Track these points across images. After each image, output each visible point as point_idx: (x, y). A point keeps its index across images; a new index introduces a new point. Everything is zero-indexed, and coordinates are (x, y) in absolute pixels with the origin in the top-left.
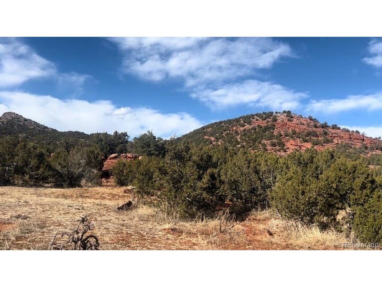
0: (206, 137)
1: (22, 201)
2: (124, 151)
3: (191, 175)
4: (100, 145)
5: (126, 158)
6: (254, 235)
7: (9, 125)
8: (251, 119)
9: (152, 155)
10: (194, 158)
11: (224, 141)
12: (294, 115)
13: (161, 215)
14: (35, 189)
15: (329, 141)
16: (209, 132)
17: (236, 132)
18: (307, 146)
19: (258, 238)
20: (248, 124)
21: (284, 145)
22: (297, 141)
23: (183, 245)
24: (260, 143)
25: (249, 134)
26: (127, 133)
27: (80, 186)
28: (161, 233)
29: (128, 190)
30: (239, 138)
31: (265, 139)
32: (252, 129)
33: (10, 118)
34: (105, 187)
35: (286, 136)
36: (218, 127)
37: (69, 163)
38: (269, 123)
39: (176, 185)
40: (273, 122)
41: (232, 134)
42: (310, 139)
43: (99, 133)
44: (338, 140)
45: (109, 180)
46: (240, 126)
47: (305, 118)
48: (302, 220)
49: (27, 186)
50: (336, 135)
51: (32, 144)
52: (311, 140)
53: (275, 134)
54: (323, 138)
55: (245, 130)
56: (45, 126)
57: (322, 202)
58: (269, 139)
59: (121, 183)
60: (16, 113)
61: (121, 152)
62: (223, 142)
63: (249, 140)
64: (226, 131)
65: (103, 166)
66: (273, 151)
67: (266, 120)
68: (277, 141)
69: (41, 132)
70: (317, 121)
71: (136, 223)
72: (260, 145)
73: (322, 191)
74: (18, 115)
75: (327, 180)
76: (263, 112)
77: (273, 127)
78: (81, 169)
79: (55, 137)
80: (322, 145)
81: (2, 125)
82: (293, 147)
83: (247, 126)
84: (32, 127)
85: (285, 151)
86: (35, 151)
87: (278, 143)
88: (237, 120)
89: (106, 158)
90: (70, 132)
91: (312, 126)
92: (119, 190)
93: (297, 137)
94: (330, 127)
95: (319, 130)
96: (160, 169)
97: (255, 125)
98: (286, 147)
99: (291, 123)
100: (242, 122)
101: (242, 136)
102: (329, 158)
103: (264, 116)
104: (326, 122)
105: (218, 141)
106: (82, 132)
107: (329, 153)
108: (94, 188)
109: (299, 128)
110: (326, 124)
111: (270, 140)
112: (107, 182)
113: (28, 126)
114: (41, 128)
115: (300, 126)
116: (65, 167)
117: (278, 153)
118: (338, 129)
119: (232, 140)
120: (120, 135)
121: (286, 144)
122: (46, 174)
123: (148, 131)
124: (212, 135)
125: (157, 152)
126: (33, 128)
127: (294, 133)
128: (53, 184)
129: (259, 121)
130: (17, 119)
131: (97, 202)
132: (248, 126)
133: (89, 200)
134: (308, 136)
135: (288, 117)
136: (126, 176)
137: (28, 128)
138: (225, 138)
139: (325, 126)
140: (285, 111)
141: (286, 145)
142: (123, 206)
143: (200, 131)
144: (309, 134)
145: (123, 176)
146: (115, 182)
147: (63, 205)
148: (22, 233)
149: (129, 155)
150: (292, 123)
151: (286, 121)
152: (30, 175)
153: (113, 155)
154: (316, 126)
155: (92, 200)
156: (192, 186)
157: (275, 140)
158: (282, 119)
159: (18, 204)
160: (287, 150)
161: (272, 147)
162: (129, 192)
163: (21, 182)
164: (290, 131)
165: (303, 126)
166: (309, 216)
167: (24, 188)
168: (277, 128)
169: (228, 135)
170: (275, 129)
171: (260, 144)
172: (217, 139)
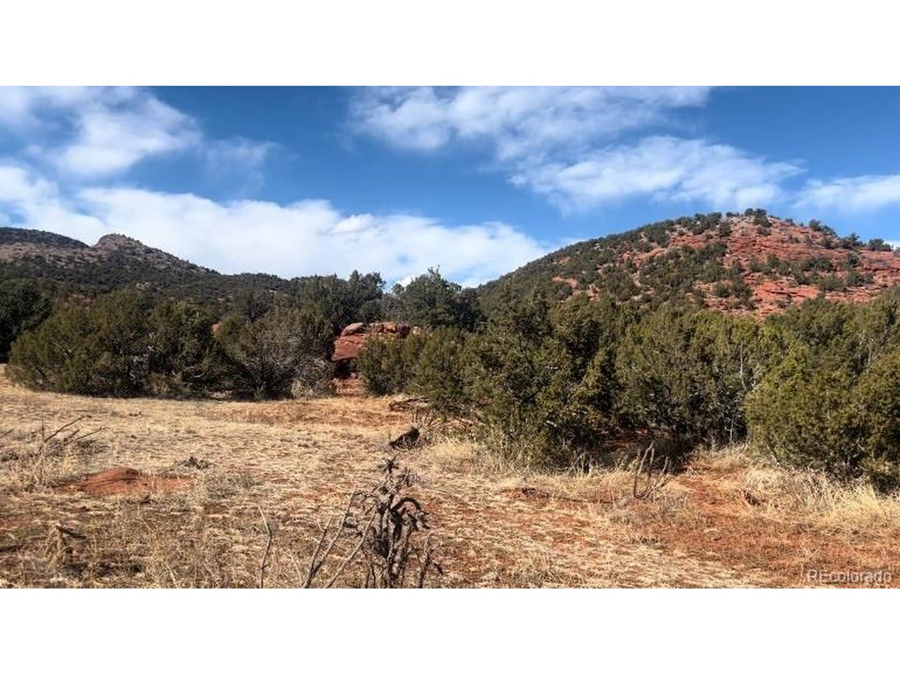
0: (557, 279)
1: (182, 429)
2: (373, 315)
3: (556, 368)
4: (322, 304)
5: (384, 331)
6: (713, 503)
7: (114, 263)
8: (667, 232)
9: (439, 323)
10: (562, 329)
11: (601, 287)
12: (772, 219)
13: (489, 459)
14: (195, 403)
15: (863, 281)
16: (565, 267)
17: (631, 265)
18: (805, 294)
19: (726, 510)
20: (659, 243)
21: (749, 293)
22: (782, 283)
23: (558, 526)
24: (689, 289)
25: (661, 269)
26: (379, 274)
27: (289, 396)
28: (498, 497)
29: (399, 404)
30: (636, 279)
31: (702, 279)
32: (670, 256)
33: (116, 248)
34: (345, 398)
35: (754, 271)
36: (584, 254)
37: (263, 345)
38: (711, 240)
39: (521, 391)
40: (721, 237)
41: (620, 270)
42: (815, 277)
43: (318, 275)
44: (885, 277)
45: (349, 382)
46: (640, 250)
47: (802, 225)
48: (829, 470)
49: (179, 397)
50: (880, 265)
51: (182, 305)
52: (817, 279)
53: (726, 266)
54: (847, 272)
55: (651, 260)
56: (192, 264)
57: (882, 428)
58: (713, 278)
59: (378, 389)
60: (127, 236)
61: (369, 319)
62: (597, 289)
63: (662, 282)
64: (604, 263)
65: (334, 351)
66: (721, 307)
67: (704, 234)
68: (730, 283)
69: (183, 278)
70: (832, 233)
71: (438, 476)
72: (690, 294)
73: (882, 400)
74: (133, 240)
75: (893, 374)
76: (697, 215)
77: (722, 250)
78: (289, 359)
79: (215, 286)
80: (845, 290)
81: (99, 264)
82: (772, 297)
83: (658, 251)
84: (163, 267)
85: (752, 308)
86: (190, 319)
87: (735, 289)
88: (633, 237)
89: (338, 332)
90: (247, 276)
91: (818, 243)
92: (379, 405)
93: (781, 274)
94: (863, 246)
95: (838, 255)
96: (483, 357)
97: (676, 245)
98: (754, 298)
99: (765, 238)
100: (645, 240)
101: (646, 274)
102: (884, 323)
103: (699, 223)
104: (853, 235)
105: (586, 288)
106: (273, 276)
107: (883, 309)
108: (321, 401)
109: (786, 251)
110: (854, 238)
111: (713, 281)
112: (345, 386)
113: (154, 264)
114: (183, 268)
115: (789, 247)
116: (254, 354)
117: (735, 312)
118: (885, 250)
119: (619, 285)
120: (364, 280)
121: (754, 291)
122: (217, 370)
123: (429, 270)
124: (571, 273)
125: (453, 316)
126: (165, 269)
127: (774, 262)
128: (230, 392)
129: (685, 236)
130: (130, 249)
131: (339, 429)
132: (659, 249)
133: (319, 427)
134: (808, 270)
135: (759, 226)
136: (389, 373)
137: (155, 269)
138: (603, 279)
139: (851, 244)
140: (751, 210)
141: (755, 293)
142: (401, 438)
143: (542, 265)
144: (812, 265)
145: (381, 371)
146: (365, 386)
147: (269, 437)
148: (211, 496)
149: (389, 325)
150: (768, 240)
151: (754, 234)
152: (183, 373)
153: (354, 326)
154: (828, 245)
155: (329, 427)
156: (559, 393)
157: (727, 281)
158: (744, 230)
159: (176, 435)
160: (757, 305)
161: (720, 299)
162: (401, 409)
163: (165, 389)
164: (764, 259)
165: (795, 245)
166: (847, 458)
167: (173, 401)
168: (731, 253)
169: (610, 273)
170: (727, 255)
171: (689, 292)
172: (584, 283)
